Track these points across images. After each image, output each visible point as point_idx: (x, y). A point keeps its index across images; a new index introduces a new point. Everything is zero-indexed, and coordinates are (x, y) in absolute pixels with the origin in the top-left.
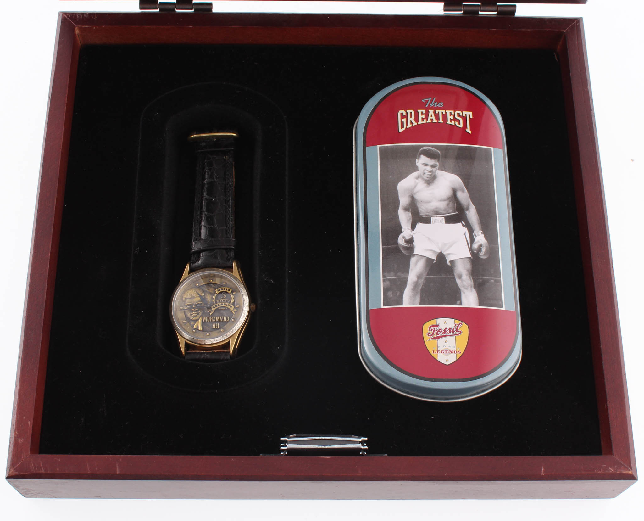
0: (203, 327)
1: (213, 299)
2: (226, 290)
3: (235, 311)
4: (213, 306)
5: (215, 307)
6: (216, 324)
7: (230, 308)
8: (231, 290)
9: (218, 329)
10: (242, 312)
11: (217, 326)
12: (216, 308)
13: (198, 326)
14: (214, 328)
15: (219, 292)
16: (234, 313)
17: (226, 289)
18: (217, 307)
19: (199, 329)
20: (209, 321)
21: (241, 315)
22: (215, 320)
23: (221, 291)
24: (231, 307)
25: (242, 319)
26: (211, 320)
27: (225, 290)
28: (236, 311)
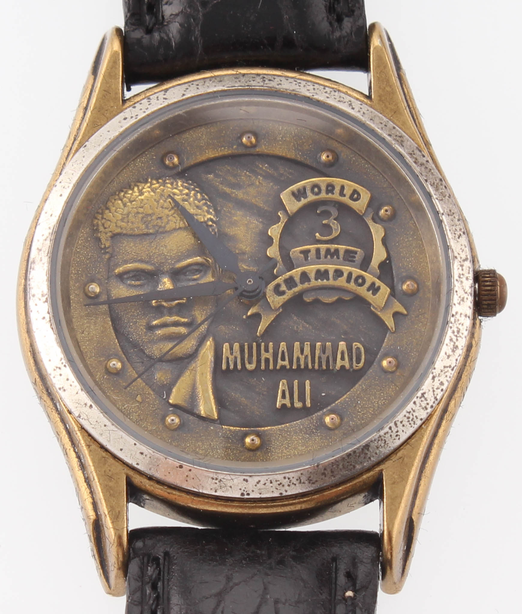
0: (220, 402)
1: (269, 241)
2: (342, 194)
4: (271, 286)
5: (283, 288)
7: (368, 296)
9: (306, 412)
10: (446, 323)
11: (302, 398)
12: (289, 294)
13: (193, 397)
14: (284, 406)
15: (304, 201)
17: (337, 190)
19: (203, 413)
20: (251, 367)
21: (440, 342)
22: (286, 363)
23: (311, 197)
24: (374, 289)
25: (447, 363)
26: (267, 360)
27: (336, 196)
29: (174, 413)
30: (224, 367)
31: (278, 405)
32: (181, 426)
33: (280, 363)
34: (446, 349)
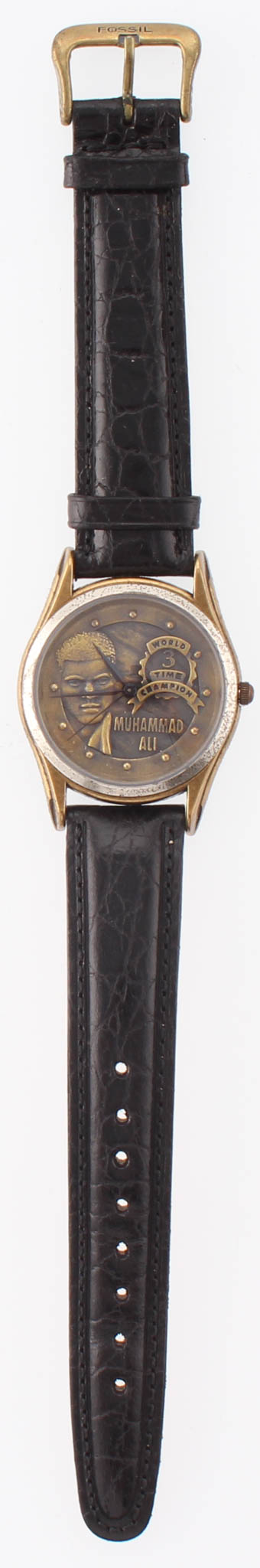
0: (113, 746)
1: (140, 668)
2: (176, 645)
3: (199, 707)
4: (140, 690)
5: (146, 692)
6: (149, 738)
7: (186, 697)
8: (188, 646)
9: (153, 753)
10: (222, 716)
11: (152, 746)
12: (149, 694)
13: (99, 744)
14: (143, 750)
15: (158, 648)
16: (196, 711)
17: (174, 643)
18: (151, 693)
19: (104, 751)
20: (128, 730)
21: (218, 726)
22: (145, 729)
23: (161, 646)
24: (189, 694)
25: (221, 735)
26: (136, 727)
27: (173, 646)
28: (203, 705)
29: (91, 751)
30: (115, 729)
31: (140, 749)
32: (94, 757)
33: (142, 728)
34: (221, 729)
